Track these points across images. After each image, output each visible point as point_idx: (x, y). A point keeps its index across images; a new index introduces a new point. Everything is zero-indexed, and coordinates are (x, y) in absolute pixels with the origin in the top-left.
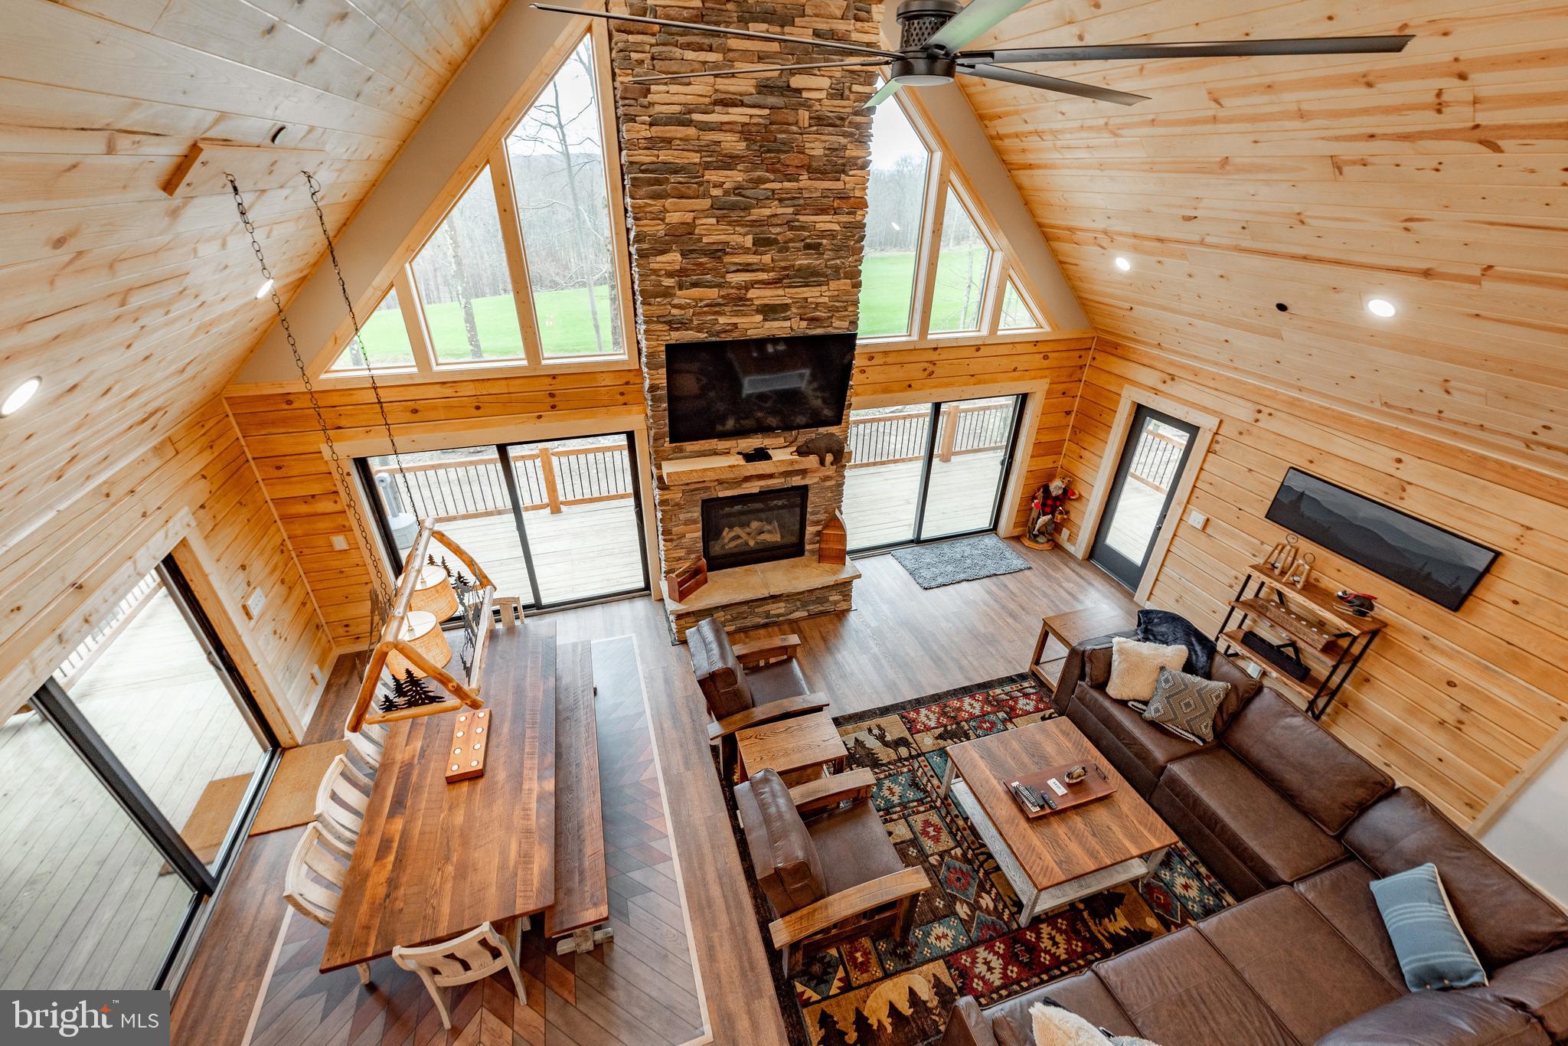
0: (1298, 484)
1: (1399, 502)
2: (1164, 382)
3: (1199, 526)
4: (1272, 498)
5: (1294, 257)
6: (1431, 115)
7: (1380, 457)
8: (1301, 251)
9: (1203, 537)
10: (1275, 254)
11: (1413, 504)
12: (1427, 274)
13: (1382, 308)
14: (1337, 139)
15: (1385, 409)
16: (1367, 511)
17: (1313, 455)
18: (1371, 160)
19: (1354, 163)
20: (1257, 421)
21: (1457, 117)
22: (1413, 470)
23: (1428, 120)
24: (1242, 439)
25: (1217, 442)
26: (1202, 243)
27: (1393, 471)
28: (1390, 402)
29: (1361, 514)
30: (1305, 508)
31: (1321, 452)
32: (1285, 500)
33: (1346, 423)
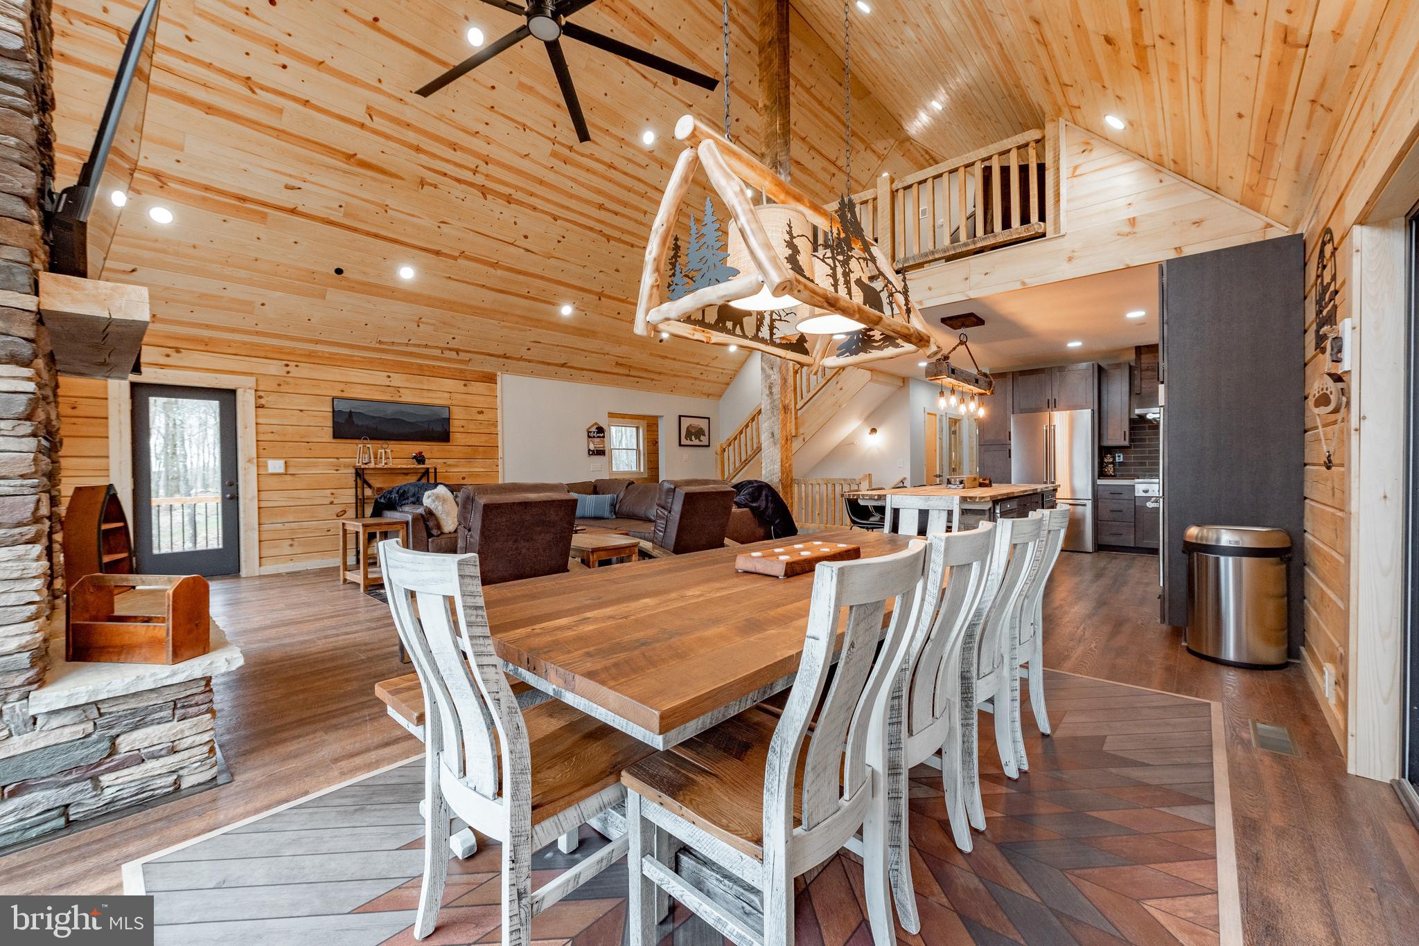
0: (343, 407)
1: (400, 399)
2: (168, 356)
3: (282, 470)
4: (330, 423)
5: (368, 234)
6: (471, 174)
7: (379, 377)
8: (374, 230)
9: (288, 478)
10: (355, 230)
11: (408, 397)
12: (437, 253)
13: (407, 273)
14: (429, 169)
15: (377, 346)
16: (390, 411)
17: (342, 386)
18: (440, 186)
19: (431, 185)
20: (288, 372)
21: (479, 180)
22: (397, 380)
23: (468, 176)
24: (283, 389)
25: (260, 397)
26: (293, 211)
27: (389, 384)
28: (382, 340)
29: (389, 412)
30: (357, 421)
31: (346, 383)
32: (341, 420)
33: (349, 362)
